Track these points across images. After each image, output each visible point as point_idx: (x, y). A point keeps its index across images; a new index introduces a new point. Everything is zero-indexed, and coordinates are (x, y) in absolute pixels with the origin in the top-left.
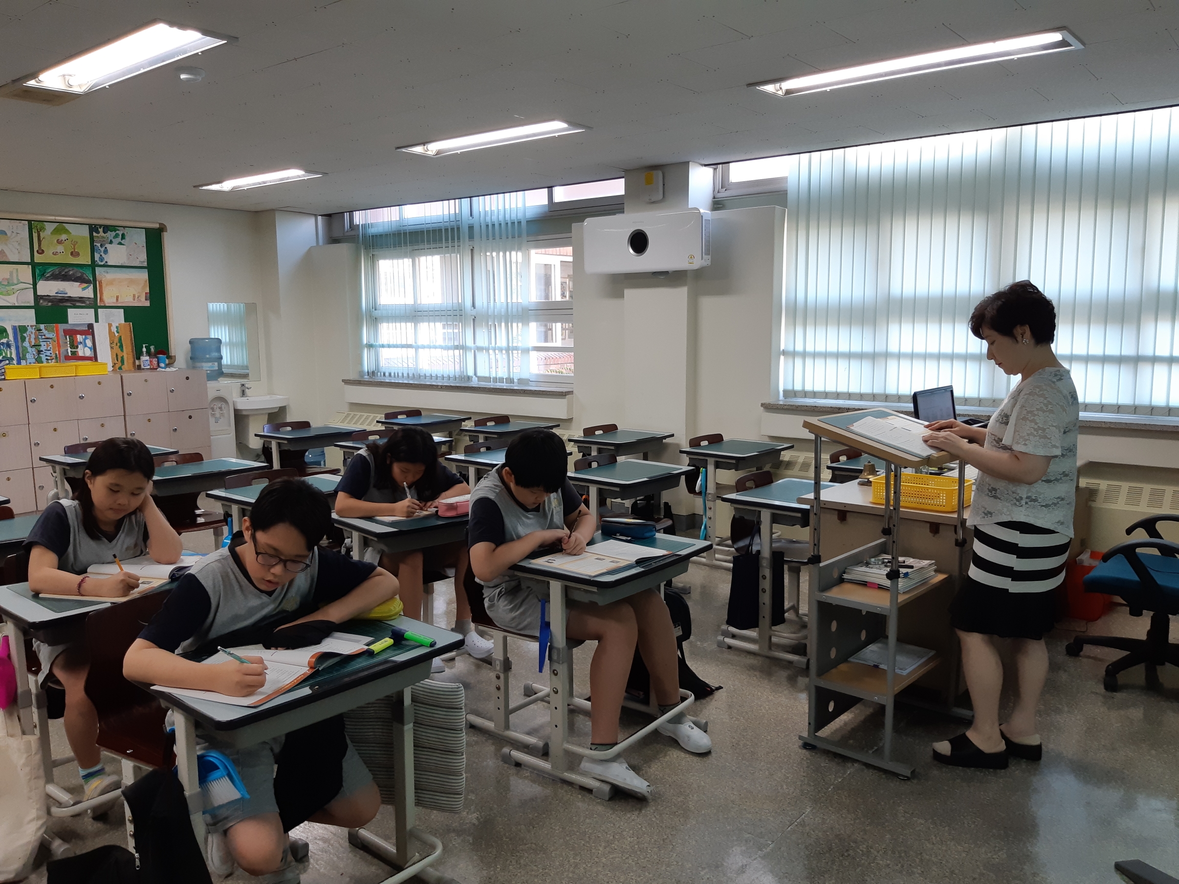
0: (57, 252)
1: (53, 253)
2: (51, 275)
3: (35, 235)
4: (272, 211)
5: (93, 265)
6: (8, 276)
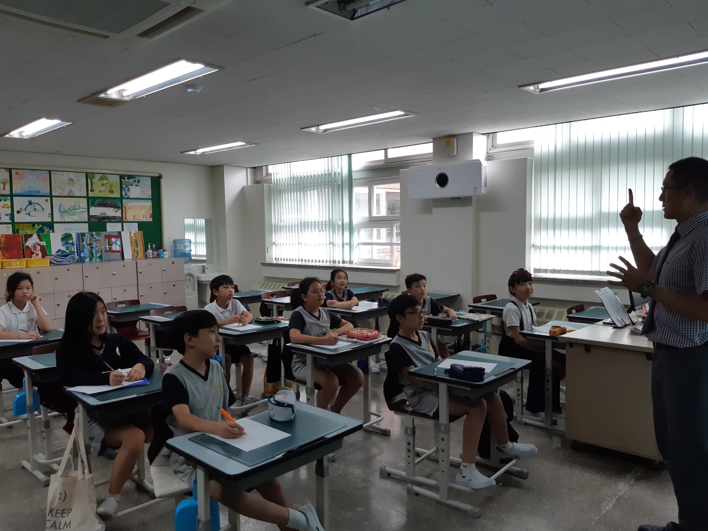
0: (101, 191)
1: (100, 191)
2: (98, 204)
3: (89, 181)
4: (222, 165)
5: (122, 198)
6: (73, 205)
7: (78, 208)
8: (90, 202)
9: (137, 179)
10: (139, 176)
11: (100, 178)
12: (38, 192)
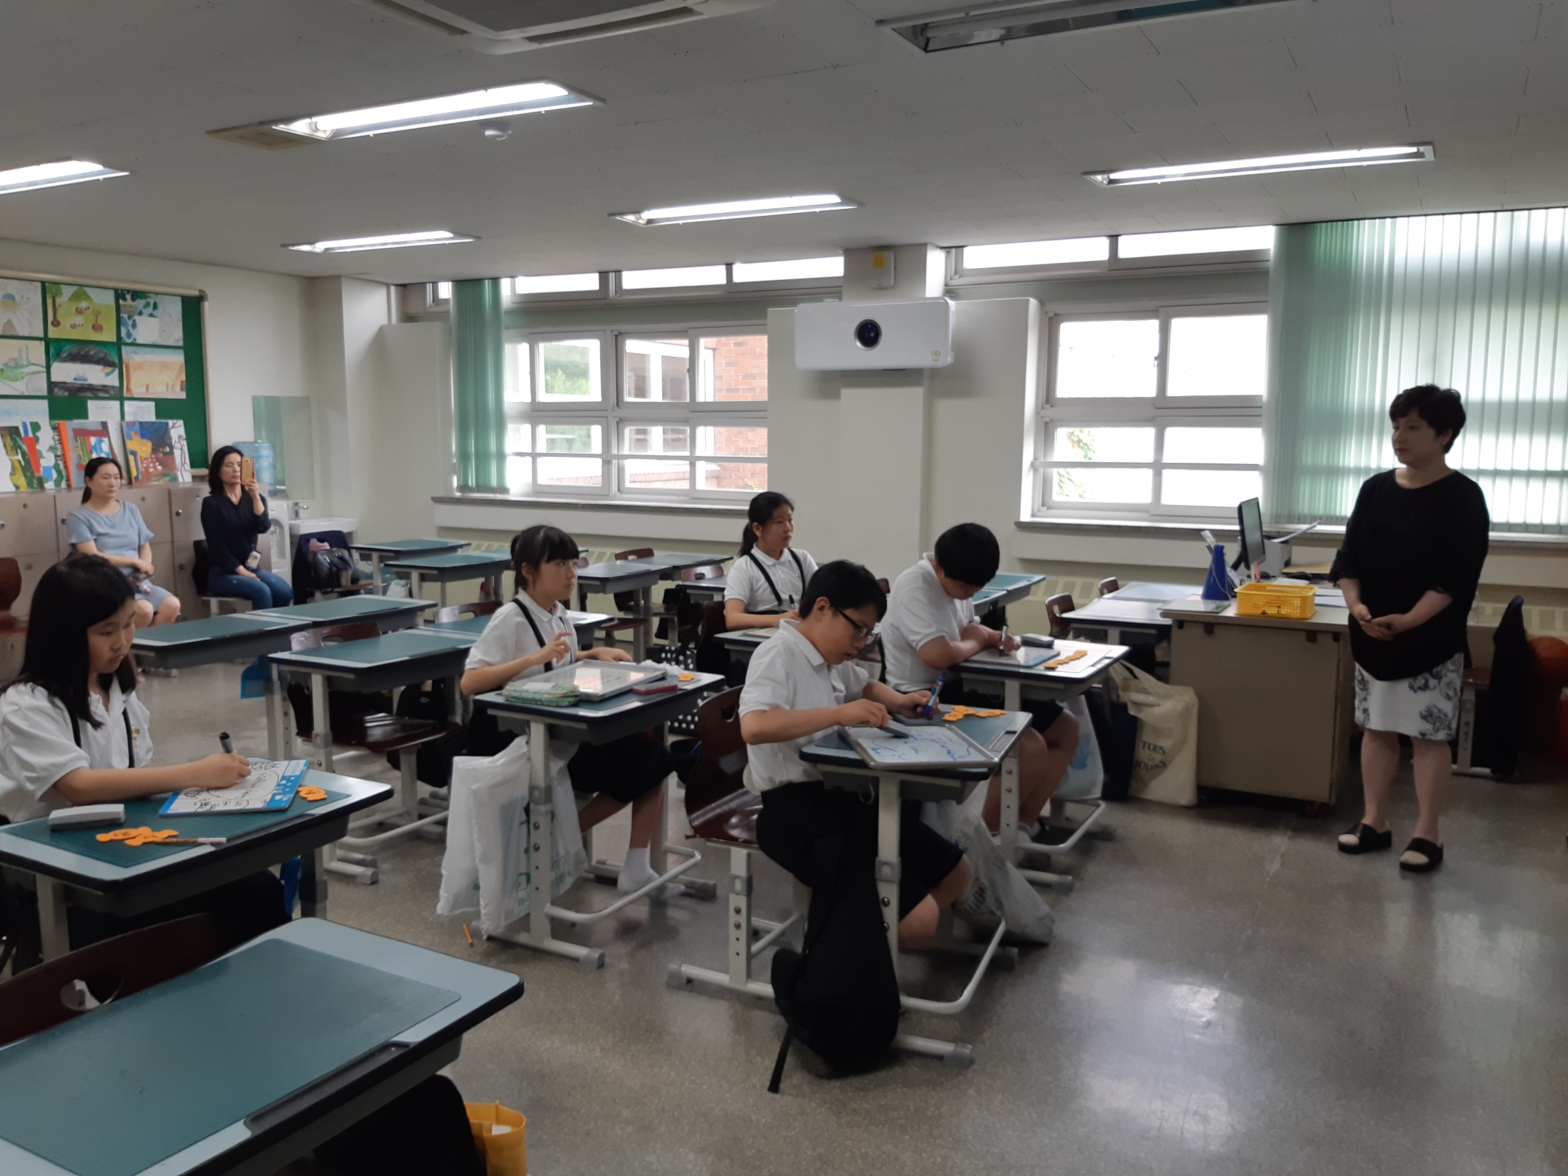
0: (76, 325)
1: (72, 327)
2: (69, 355)
3: (49, 301)
4: (339, 277)
5: (120, 342)
6: (16, 355)
7: (25, 363)
8: (52, 351)
9: (152, 302)
10: (157, 294)
11: (72, 295)
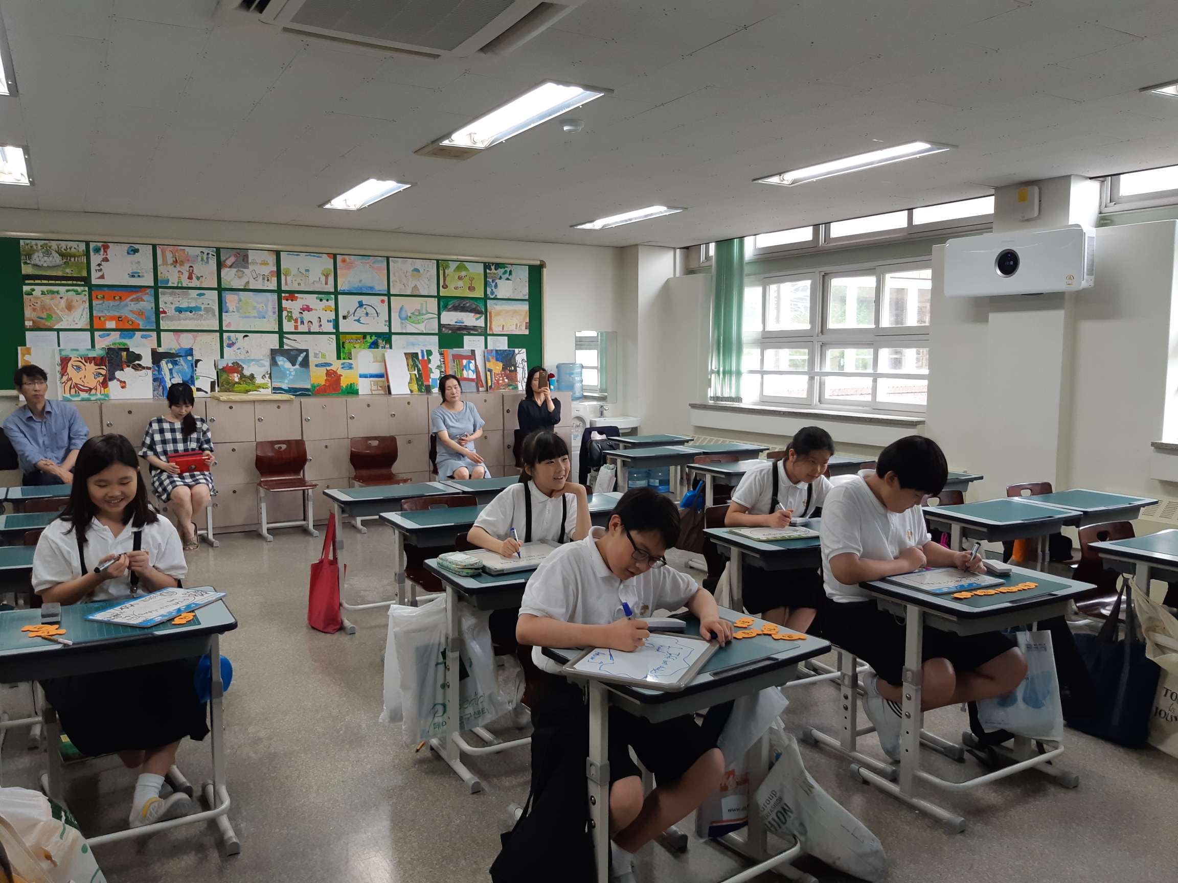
0: (458, 287)
1: (456, 288)
2: (453, 307)
3: (441, 272)
4: (637, 245)
5: (486, 298)
6: (419, 308)
7: (424, 312)
8: (442, 304)
9: (508, 270)
10: (512, 264)
11: (457, 267)
12: (371, 288)
